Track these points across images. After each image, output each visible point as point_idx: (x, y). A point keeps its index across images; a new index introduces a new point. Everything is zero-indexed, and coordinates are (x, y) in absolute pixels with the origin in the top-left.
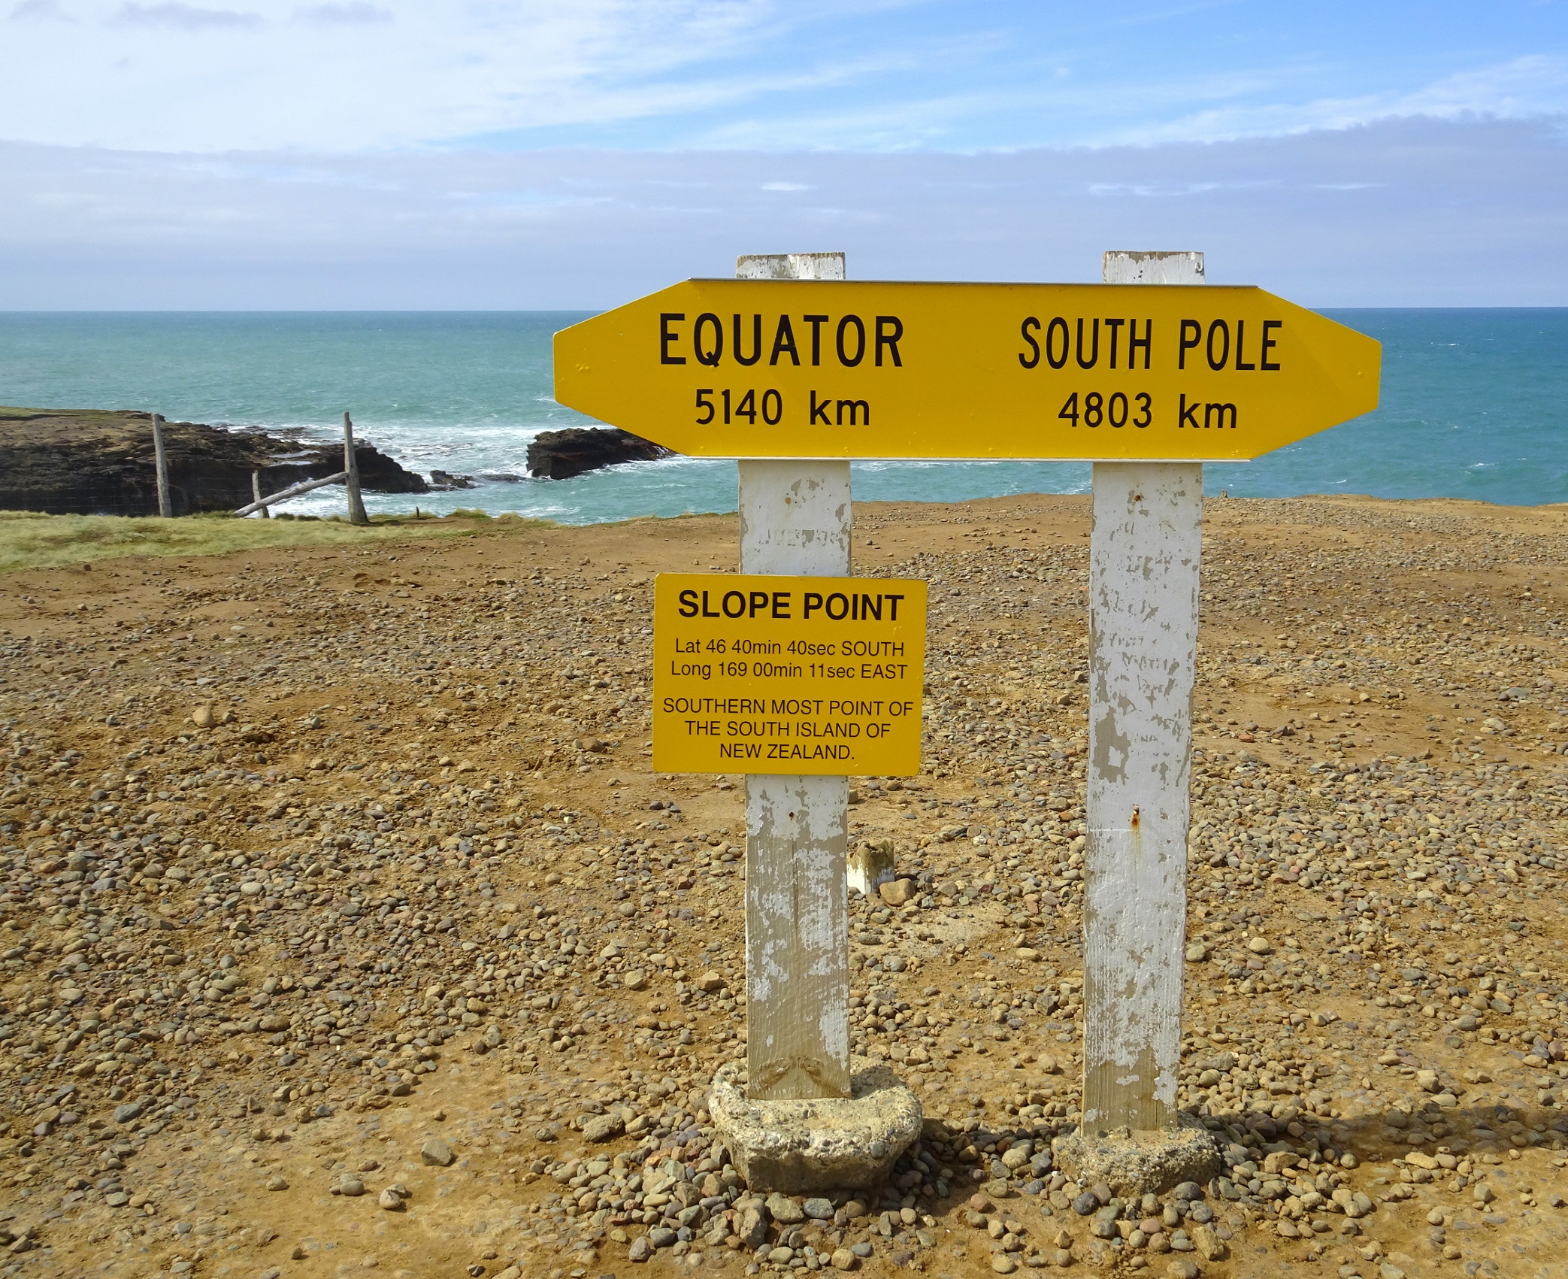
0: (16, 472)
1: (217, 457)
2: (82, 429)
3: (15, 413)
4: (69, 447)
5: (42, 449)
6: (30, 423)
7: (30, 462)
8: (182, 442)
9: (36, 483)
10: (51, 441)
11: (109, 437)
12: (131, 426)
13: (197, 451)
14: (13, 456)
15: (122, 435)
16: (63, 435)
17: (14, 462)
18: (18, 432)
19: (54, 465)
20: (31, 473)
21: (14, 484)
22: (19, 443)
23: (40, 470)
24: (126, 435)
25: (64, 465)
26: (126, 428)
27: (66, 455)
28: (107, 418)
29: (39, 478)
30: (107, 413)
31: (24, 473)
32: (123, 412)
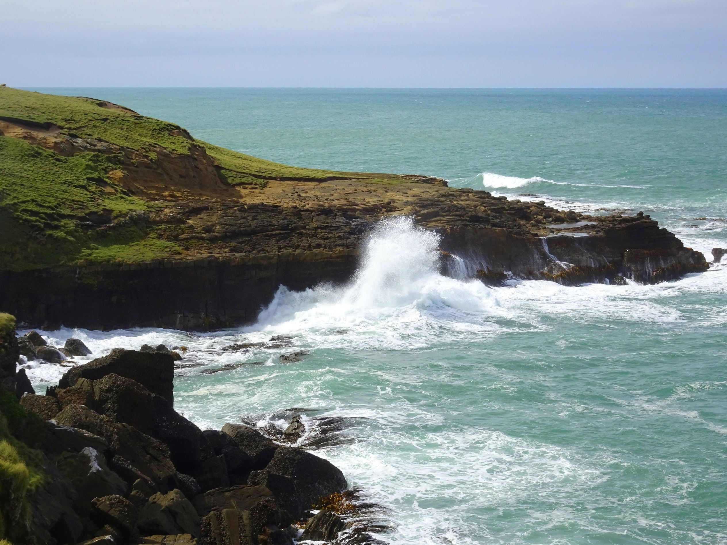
0: (301, 234)
1: (494, 225)
2: (369, 192)
3: (312, 174)
4: (355, 210)
5: (327, 212)
6: (323, 185)
7: (315, 225)
8: (463, 208)
9: (318, 246)
10: (338, 203)
11: (393, 201)
12: (416, 191)
13: (475, 219)
14: (300, 217)
15: (405, 199)
16: (351, 198)
17: (300, 223)
18: (312, 193)
19: (337, 228)
20: (314, 236)
21: (298, 247)
22: (310, 205)
23: (324, 233)
24: (410, 199)
25: (347, 229)
26: (410, 192)
27: (350, 218)
28: (395, 182)
29: (322, 242)
30: (395, 177)
31: (308, 236)
32: (410, 177)
